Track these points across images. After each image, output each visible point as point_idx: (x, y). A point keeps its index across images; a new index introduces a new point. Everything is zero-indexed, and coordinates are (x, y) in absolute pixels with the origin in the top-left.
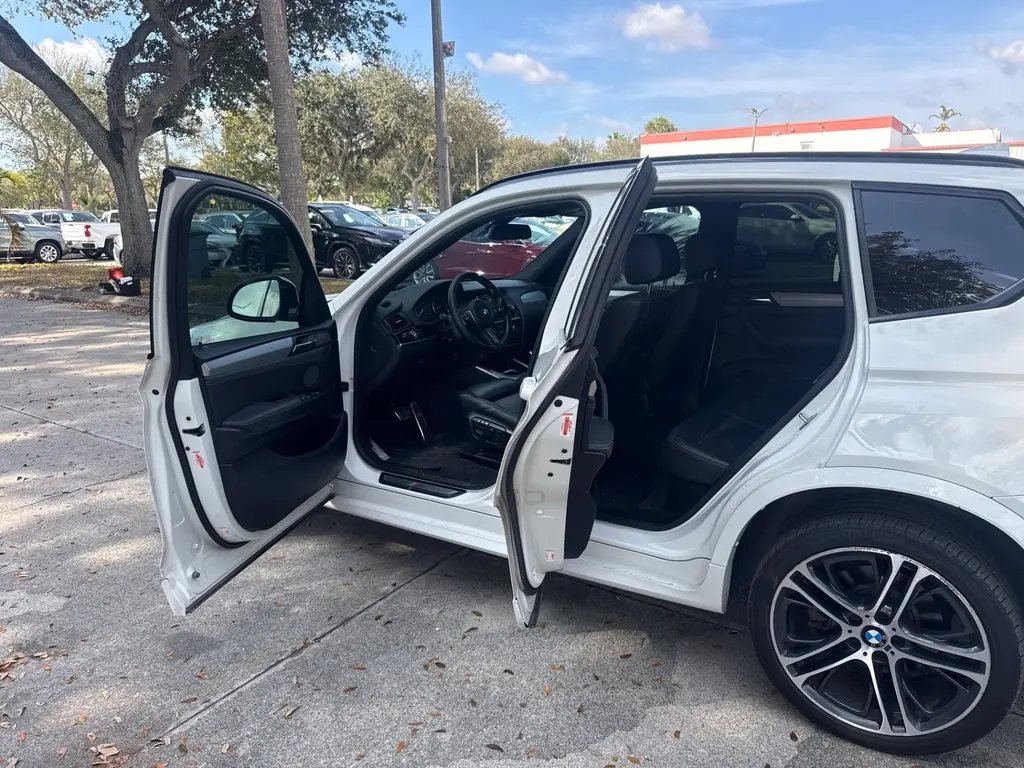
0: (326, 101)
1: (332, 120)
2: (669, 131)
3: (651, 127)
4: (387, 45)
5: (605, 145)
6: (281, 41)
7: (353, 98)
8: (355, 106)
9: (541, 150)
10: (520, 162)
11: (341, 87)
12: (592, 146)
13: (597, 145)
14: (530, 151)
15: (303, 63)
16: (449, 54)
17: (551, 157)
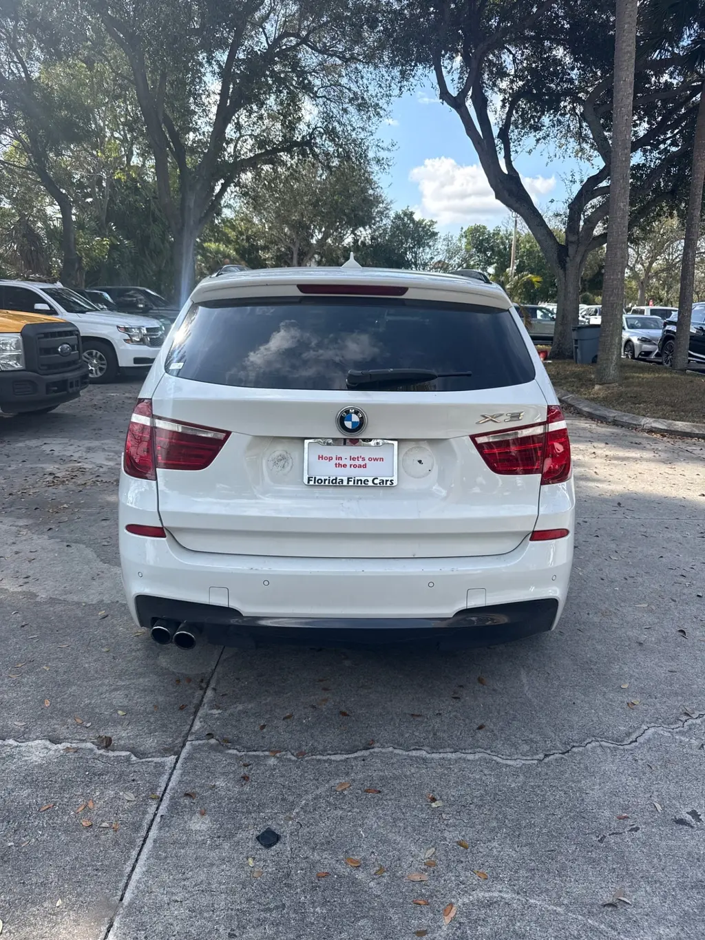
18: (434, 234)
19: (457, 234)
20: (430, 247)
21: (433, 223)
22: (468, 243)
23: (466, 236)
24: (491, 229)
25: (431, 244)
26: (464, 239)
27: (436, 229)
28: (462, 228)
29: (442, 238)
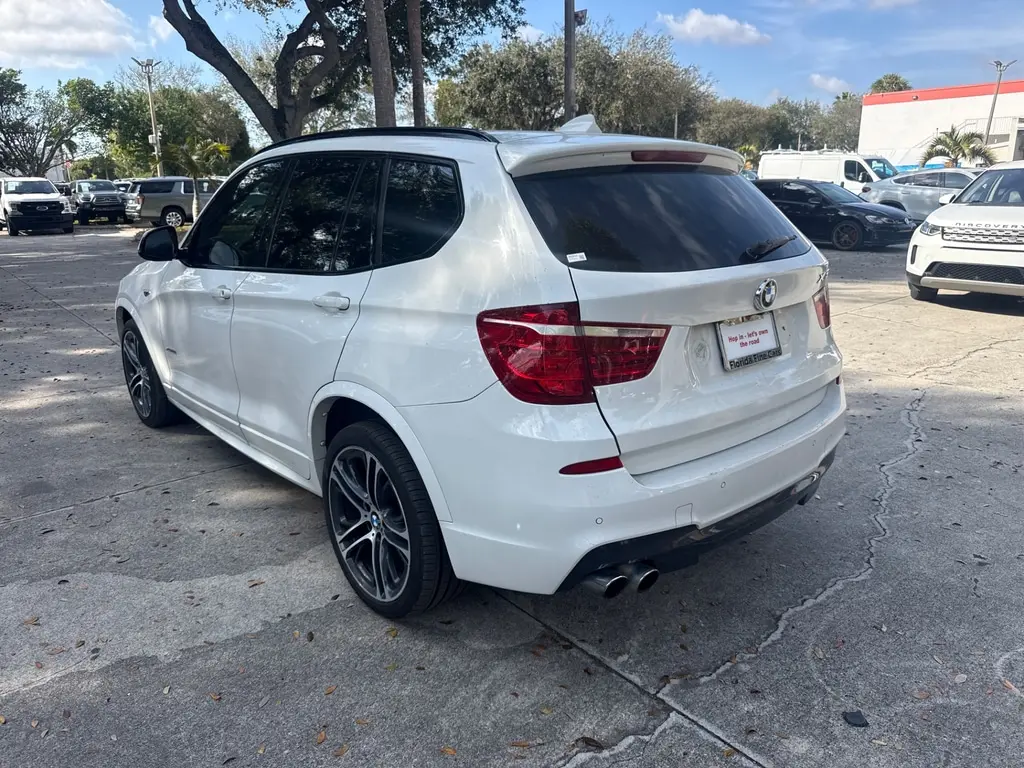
0: (518, 71)
1: (523, 91)
2: (900, 89)
3: (879, 86)
4: (523, 18)
5: (831, 106)
6: (379, 23)
7: (545, 67)
8: (546, 76)
9: (752, 113)
10: (728, 126)
11: (534, 57)
12: (816, 108)
13: (821, 105)
14: (739, 114)
15: (448, 38)
16: (580, 23)
17: (763, 120)
18: (21, 88)
19: (54, 91)
20: (17, 104)
21: (14, 73)
22: (72, 102)
23: (67, 93)
24: (100, 84)
25: (17, 100)
26: (66, 96)
27: (22, 80)
28: (60, 82)
29: (34, 93)
